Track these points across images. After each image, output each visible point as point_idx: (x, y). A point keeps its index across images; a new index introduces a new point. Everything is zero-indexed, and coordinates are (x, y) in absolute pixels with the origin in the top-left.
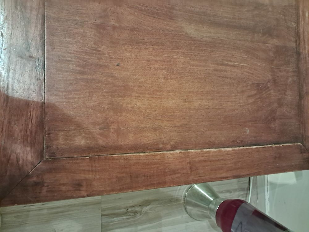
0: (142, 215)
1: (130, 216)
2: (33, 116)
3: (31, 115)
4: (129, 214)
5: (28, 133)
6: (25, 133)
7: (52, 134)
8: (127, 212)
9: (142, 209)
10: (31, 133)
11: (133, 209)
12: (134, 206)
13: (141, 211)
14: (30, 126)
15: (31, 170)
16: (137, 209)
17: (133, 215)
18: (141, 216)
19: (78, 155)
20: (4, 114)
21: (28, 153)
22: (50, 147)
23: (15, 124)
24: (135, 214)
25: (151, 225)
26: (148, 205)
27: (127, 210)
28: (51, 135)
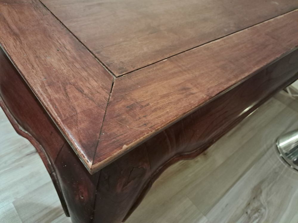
0: (267, 208)
1: (256, 218)
2: (64, 44)
3: (61, 43)
4: (254, 218)
5: (71, 60)
6: (66, 60)
7: (102, 51)
8: (249, 215)
9: (259, 200)
10: (75, 58)
11: (251, 207)
12: (249, 204)
13: (261, 204)
14: (68, 53)
15: (109, 96)
16: (255, 205)
17: (259, 215)
18: (267, 211)
19: (152, 61)
20: (24, 52)
21: (88, 79)
22: (111, 63)
23: (46, 57)
24: (260, 213)
25: (287, 212)
26: (261, 192)
27: (247, 213)
28: (102, 53)
